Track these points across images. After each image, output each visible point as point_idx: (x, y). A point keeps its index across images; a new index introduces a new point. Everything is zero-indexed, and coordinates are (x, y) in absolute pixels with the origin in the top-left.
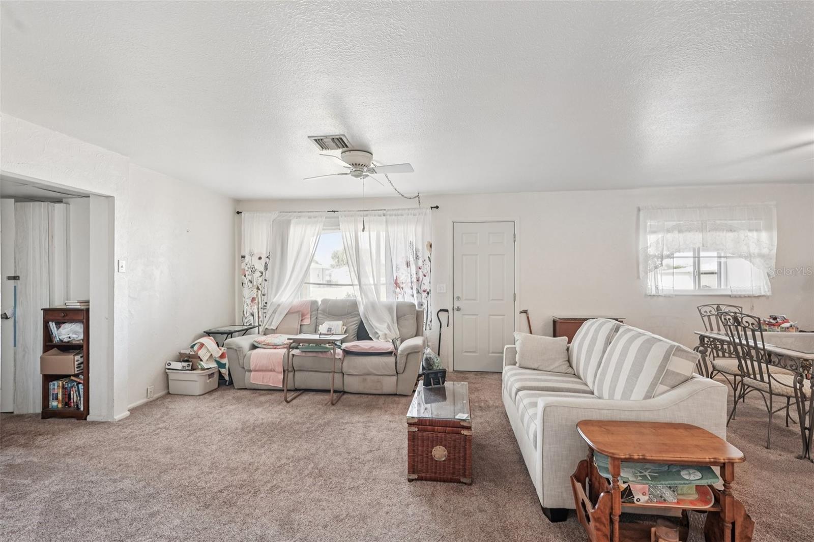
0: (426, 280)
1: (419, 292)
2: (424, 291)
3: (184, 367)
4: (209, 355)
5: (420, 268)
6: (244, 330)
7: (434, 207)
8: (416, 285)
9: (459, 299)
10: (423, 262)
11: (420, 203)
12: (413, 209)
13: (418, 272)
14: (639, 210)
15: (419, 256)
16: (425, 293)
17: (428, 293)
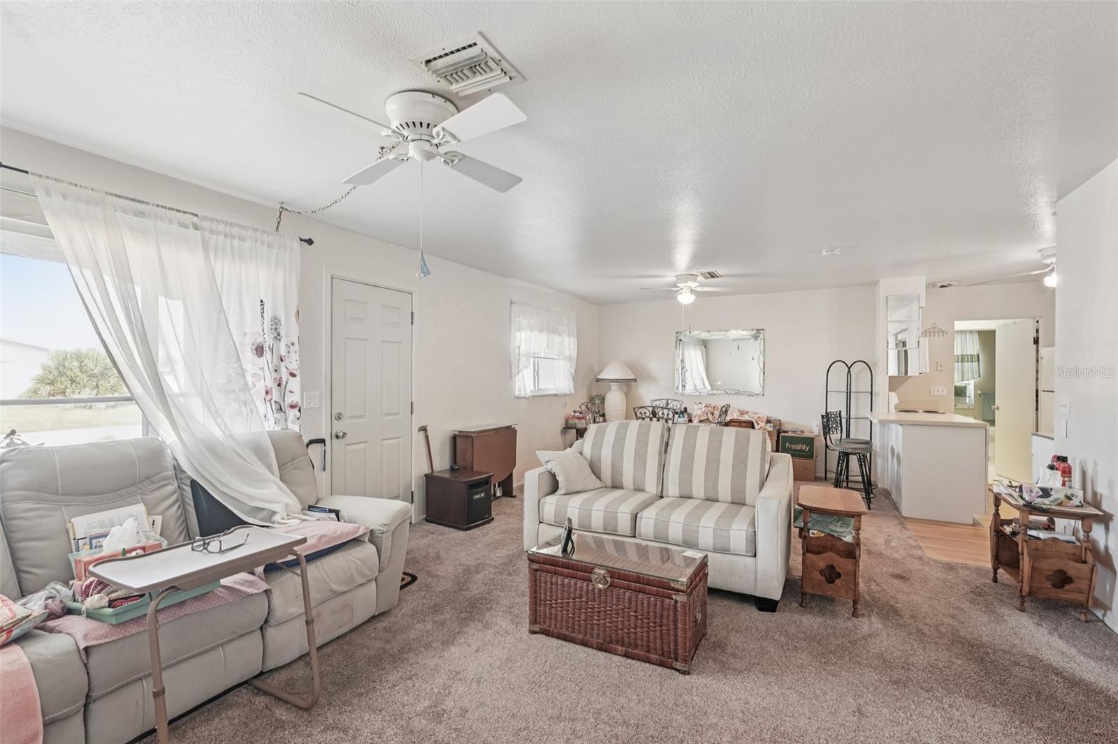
0: (294, 384)
1: (281, 409)
2: (293, 407)
5: (282, 360)
7: (305, 241)
8: (275, 396)
9: (339, 417)
10: (289, 347)
11: (279, 223)
12: (265, 232)
13: (280, 368)
14: (511, 303)
15: (281, 335)
16: (294, 409)
17: (300, 411)
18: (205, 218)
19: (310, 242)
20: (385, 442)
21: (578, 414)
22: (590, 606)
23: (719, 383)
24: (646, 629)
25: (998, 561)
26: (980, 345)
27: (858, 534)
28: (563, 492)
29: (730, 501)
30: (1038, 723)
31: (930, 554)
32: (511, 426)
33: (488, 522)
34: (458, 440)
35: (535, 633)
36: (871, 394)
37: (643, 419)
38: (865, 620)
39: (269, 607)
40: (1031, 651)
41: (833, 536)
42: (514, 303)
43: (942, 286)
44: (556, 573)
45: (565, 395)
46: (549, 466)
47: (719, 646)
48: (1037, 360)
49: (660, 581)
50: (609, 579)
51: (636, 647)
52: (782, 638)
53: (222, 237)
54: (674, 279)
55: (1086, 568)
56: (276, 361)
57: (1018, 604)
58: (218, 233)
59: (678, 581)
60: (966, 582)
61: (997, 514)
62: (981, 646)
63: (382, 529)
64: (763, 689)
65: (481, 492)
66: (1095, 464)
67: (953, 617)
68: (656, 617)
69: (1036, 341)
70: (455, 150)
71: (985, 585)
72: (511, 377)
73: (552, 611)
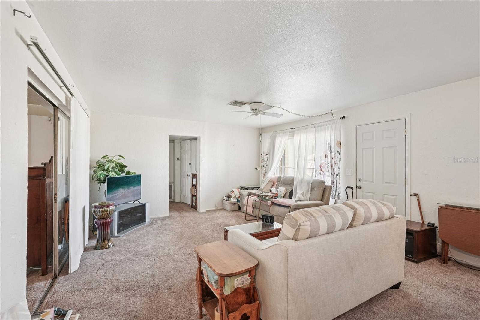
1: (332, 174)
2: (335, 174)
3: (226, 199)
4: (235, 196)
5: (333, 159)
6: (258, 187)
7: (342, 118)
8: (330, 170)
9: (360, 180)
10: (335, 155)
11: (333, 116)
13: (332, 161)
15: (332, 151)
20: (386, 196)
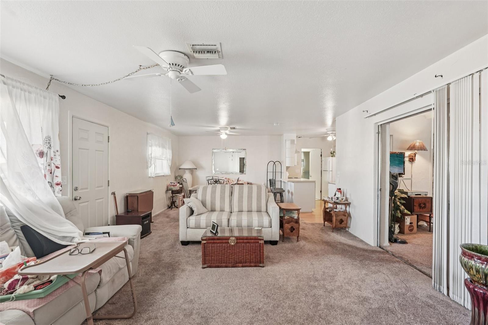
0: (58, 172)
1: (52, 186)
2: (57, 184)
5: (52, 160)
7: (61, 96)
8: (49, 178)
9: (76, 189)
10: (55, 153)
11: (49, 85)
12: (41, 90)
13: (51, 164)
14: (147, 134)
15: (51, 146)
16: (59, 186)
17: (61, 186)
18: (8, 78)
19: (63, 97)
20: (97, 201)
21: (173, 184)
22: (228, 252)
23: (218, 169)
24: (250, 255)
25: (325, 220)
26: (304, 157)
27: (299, 216)
28: (196, 214)
29: (256, 211)
30: (347, 256)
31: (307, 222)
32: (151, 190)
33: (150, 234)
34: (129, 198)
35: (205, 268)
36: (281, 172)
37: (211, 184)
38: (301, 242)
39: (100, 278)
40: (339, 241)
41: (292, 217)
42: (149, 134)
43: (299, 137)
44: (214, 243)
45: (167, 176)
46: (189, 205)
47: (268, 257)
48: (321, 161)
49: (255, 238)
50: (236, 241)
51: (246, 263)
52: (283, 251)
53: (20, 90)
54: (219, 129)
55: (346, 217)
56: (49, 160)
57: (332, 231)
58: (17, 88)
59: (261, 236)
60: (318, 227)
61: (325, 206)
62: (329, 242)
63: (133, 237)
64: (286, 266)
65: (146, 221)
66: (347, 190)
67: (320, 237)
68: (253, 250)
69: (321, 156)
70: (185, 76)
71: (322, 227)
72: (147, 168)
73: (213, 258)
